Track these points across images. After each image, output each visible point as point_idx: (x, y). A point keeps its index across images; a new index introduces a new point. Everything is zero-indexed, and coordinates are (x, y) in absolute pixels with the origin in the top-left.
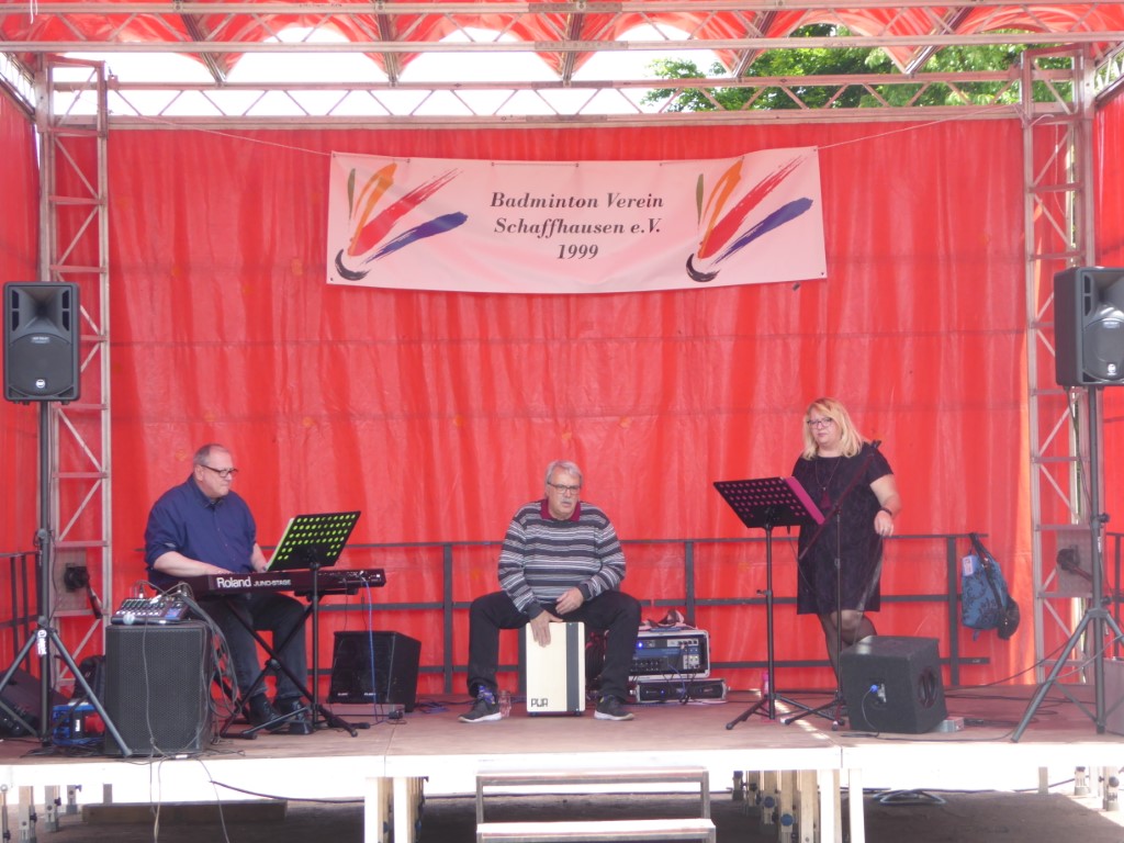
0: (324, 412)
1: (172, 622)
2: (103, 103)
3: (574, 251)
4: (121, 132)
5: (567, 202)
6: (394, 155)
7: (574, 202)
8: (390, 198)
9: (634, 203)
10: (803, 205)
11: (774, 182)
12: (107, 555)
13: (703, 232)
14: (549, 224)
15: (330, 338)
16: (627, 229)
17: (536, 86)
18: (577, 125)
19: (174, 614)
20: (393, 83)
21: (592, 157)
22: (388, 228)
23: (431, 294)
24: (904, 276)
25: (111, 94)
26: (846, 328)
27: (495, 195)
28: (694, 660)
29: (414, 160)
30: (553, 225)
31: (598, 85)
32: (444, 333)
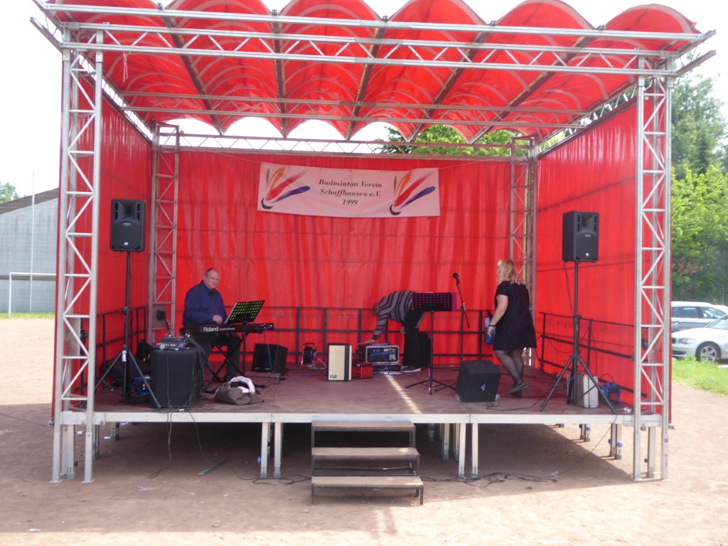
0: (255, 257)
2: (178, 141)
3: (348, 202)
4: (184, 152)
5: (347, 184)
6: (285, 164)
7: (349, 184)
8: (282, 180)
9: (371, 186)
10: (432, 189)
11: (422, 180)
12: (173, 308)
13: (396, 197)
14: (340, 192)
15: (258, 230)
16: (368, 195)
17: (337, 142)
18: (351, 156)
19: (182, 345)
20: (285, 138)
21: (357, 167)
22: (281, 191)
23: (296, 216)
24: (467, 216)
25: (181, 138)
26: (446, 234)
27: (321, 180)
28: (393, 357)
29: (292, 167)
31: (360, 142)
32: (300, 230)
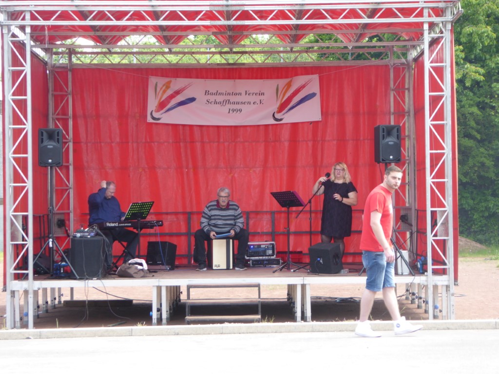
0: (146, 166)
1: (92, 237)
2: (70, 59)
3: (233, 110)
4: (76, 69)
5: (231, 94)
6: (171, 77)
7: (234, 94)
8: (170, 92)
9: (254, 94)
10: (313, 95)
11: (303, 87)
12: (72, 215)
13: (278, 104)
14: (225, 101)
15: (149, 141)
16: (252, 103)
17: (221, 53)
18: (235, 67)
19: (93, 234)
20: (170, 52)
21: (240, 78)
22: (169, 102)
23: (184, 126)
24: (349, 120)
25: (73, 56)
26: (328, 138)
27: (206, 91)
28: (270, 252)
29: (178, 79)
30: (226, 102)
31: (242, 53)
32: (188, 139)
